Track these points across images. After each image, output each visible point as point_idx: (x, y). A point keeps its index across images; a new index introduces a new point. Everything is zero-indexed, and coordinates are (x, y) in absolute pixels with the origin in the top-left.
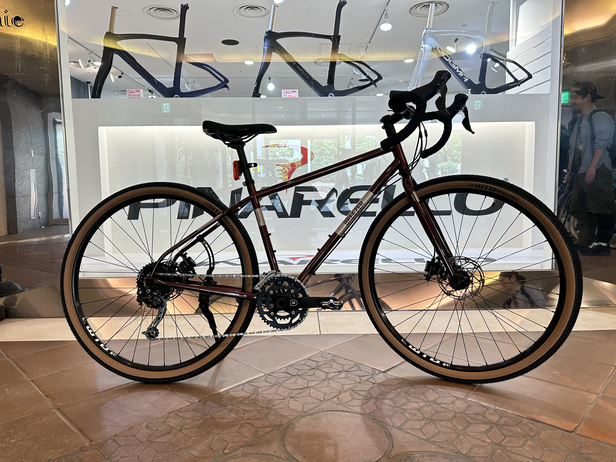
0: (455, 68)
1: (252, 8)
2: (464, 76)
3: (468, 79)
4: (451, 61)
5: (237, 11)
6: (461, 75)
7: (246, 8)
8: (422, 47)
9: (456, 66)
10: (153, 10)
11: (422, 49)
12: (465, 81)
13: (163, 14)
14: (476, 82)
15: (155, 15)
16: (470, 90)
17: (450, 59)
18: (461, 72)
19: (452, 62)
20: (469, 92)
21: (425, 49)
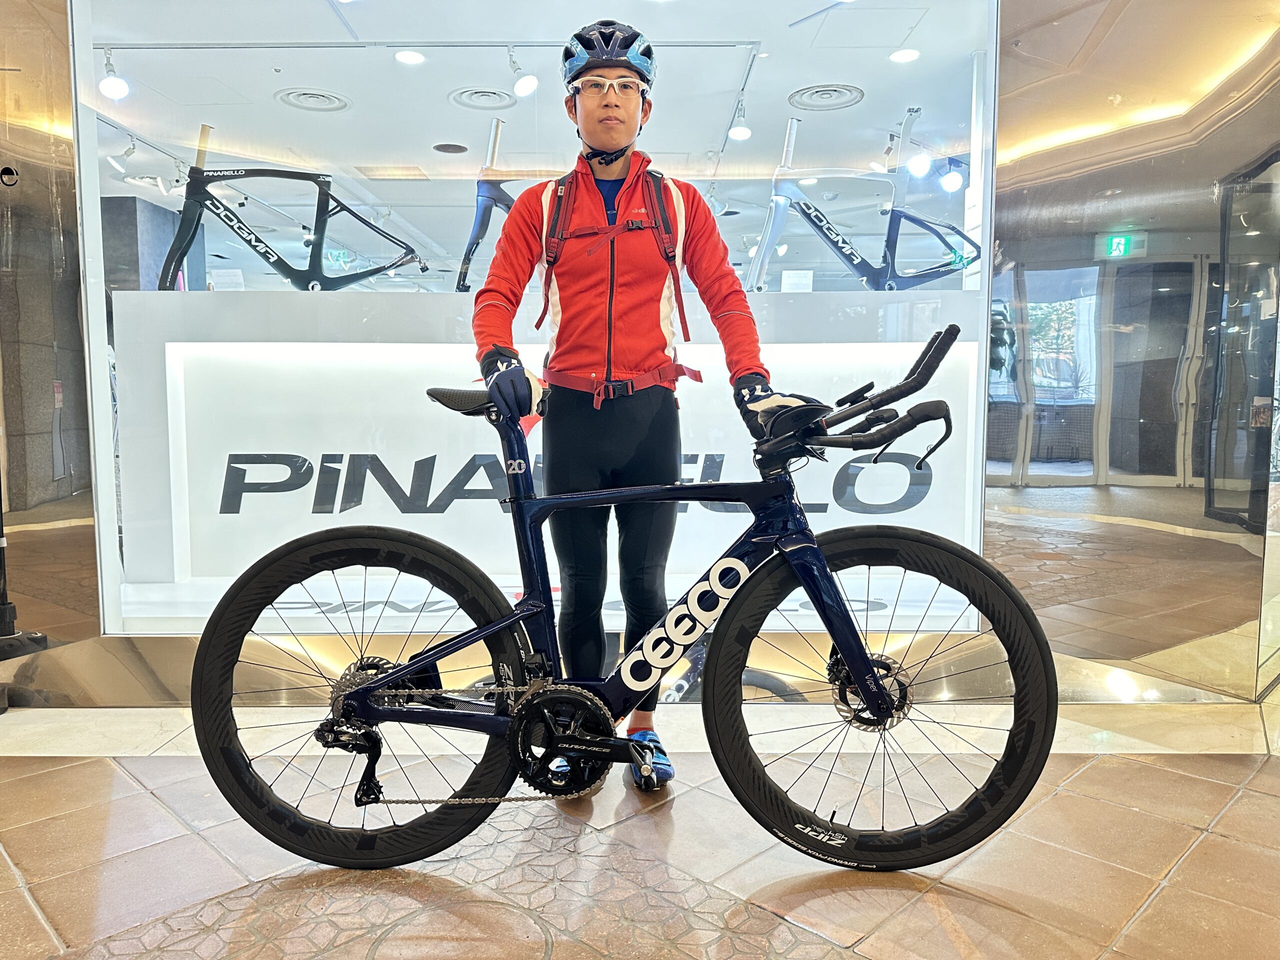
0: (835, 240)
1: (484, 93)
2: (852, 254)
3: (860, 260)
4: (827, 226)
5: (454, 99)
6: (848, 253)
7: (472, 94)
8: (772, 201)
9: (838, 235)
10: (293, 96)
11: (772, 205)
12: (855, 262)
13: (311, 102)
14: (877, 263)
15: (299, 103)
16: (865, 279)
17: (825, 222)
18: (847, 247)
19: (829, 229)
20: (864, 283)
21: (777, 204)
